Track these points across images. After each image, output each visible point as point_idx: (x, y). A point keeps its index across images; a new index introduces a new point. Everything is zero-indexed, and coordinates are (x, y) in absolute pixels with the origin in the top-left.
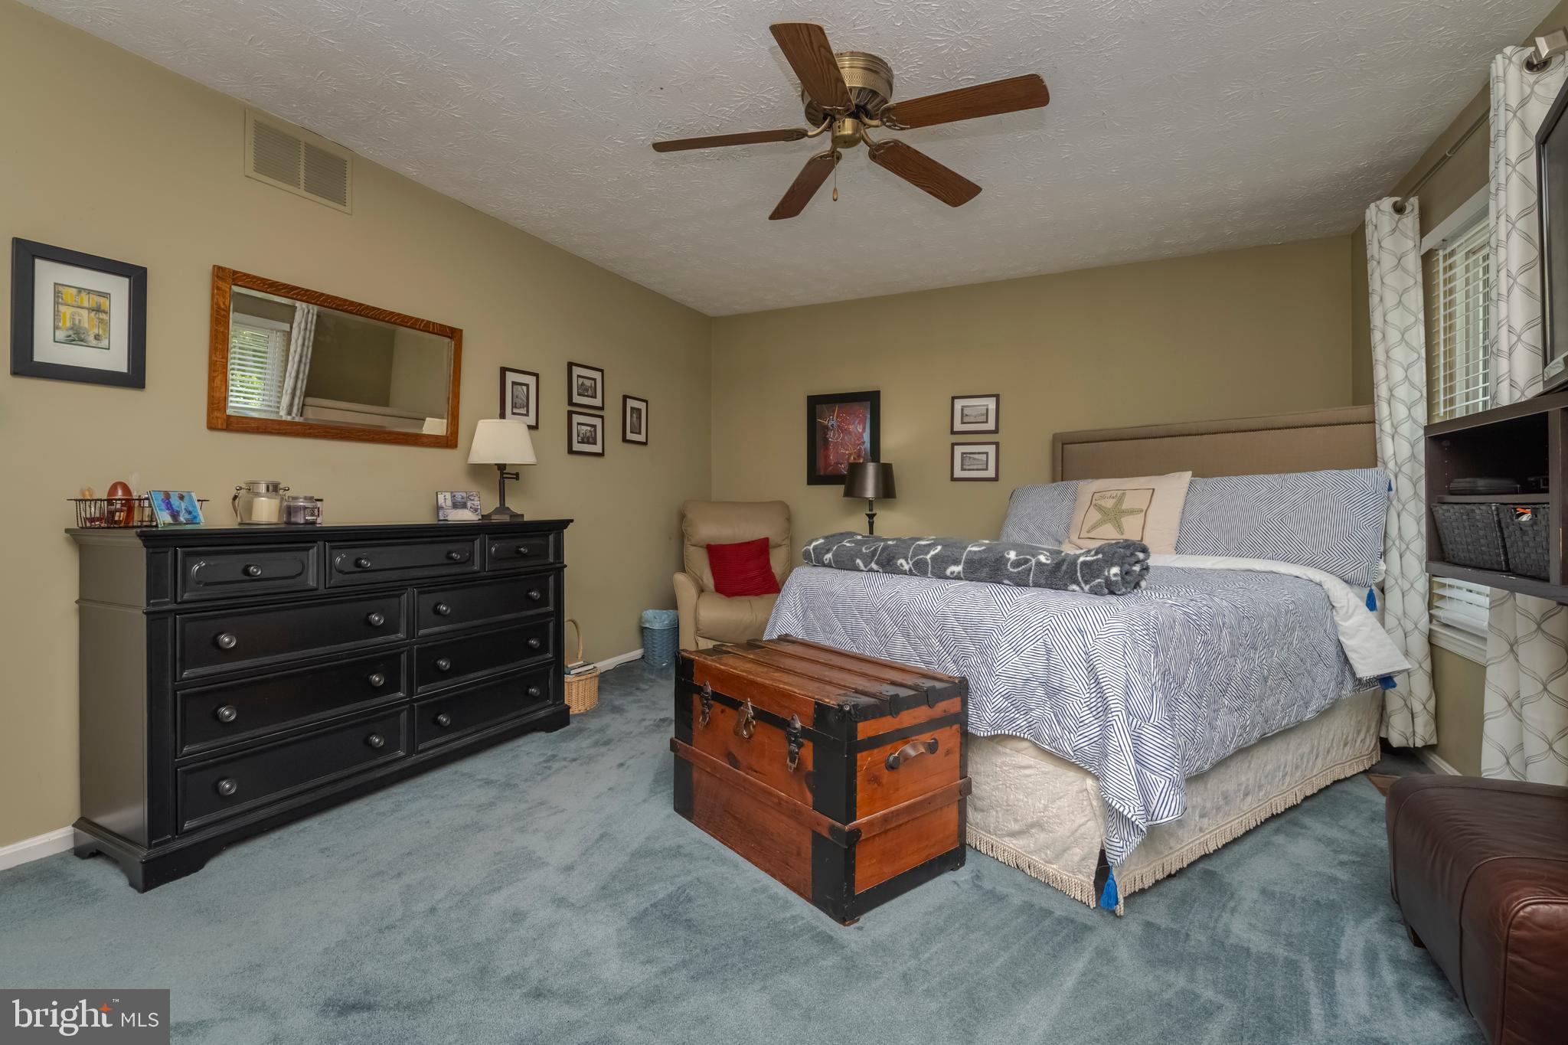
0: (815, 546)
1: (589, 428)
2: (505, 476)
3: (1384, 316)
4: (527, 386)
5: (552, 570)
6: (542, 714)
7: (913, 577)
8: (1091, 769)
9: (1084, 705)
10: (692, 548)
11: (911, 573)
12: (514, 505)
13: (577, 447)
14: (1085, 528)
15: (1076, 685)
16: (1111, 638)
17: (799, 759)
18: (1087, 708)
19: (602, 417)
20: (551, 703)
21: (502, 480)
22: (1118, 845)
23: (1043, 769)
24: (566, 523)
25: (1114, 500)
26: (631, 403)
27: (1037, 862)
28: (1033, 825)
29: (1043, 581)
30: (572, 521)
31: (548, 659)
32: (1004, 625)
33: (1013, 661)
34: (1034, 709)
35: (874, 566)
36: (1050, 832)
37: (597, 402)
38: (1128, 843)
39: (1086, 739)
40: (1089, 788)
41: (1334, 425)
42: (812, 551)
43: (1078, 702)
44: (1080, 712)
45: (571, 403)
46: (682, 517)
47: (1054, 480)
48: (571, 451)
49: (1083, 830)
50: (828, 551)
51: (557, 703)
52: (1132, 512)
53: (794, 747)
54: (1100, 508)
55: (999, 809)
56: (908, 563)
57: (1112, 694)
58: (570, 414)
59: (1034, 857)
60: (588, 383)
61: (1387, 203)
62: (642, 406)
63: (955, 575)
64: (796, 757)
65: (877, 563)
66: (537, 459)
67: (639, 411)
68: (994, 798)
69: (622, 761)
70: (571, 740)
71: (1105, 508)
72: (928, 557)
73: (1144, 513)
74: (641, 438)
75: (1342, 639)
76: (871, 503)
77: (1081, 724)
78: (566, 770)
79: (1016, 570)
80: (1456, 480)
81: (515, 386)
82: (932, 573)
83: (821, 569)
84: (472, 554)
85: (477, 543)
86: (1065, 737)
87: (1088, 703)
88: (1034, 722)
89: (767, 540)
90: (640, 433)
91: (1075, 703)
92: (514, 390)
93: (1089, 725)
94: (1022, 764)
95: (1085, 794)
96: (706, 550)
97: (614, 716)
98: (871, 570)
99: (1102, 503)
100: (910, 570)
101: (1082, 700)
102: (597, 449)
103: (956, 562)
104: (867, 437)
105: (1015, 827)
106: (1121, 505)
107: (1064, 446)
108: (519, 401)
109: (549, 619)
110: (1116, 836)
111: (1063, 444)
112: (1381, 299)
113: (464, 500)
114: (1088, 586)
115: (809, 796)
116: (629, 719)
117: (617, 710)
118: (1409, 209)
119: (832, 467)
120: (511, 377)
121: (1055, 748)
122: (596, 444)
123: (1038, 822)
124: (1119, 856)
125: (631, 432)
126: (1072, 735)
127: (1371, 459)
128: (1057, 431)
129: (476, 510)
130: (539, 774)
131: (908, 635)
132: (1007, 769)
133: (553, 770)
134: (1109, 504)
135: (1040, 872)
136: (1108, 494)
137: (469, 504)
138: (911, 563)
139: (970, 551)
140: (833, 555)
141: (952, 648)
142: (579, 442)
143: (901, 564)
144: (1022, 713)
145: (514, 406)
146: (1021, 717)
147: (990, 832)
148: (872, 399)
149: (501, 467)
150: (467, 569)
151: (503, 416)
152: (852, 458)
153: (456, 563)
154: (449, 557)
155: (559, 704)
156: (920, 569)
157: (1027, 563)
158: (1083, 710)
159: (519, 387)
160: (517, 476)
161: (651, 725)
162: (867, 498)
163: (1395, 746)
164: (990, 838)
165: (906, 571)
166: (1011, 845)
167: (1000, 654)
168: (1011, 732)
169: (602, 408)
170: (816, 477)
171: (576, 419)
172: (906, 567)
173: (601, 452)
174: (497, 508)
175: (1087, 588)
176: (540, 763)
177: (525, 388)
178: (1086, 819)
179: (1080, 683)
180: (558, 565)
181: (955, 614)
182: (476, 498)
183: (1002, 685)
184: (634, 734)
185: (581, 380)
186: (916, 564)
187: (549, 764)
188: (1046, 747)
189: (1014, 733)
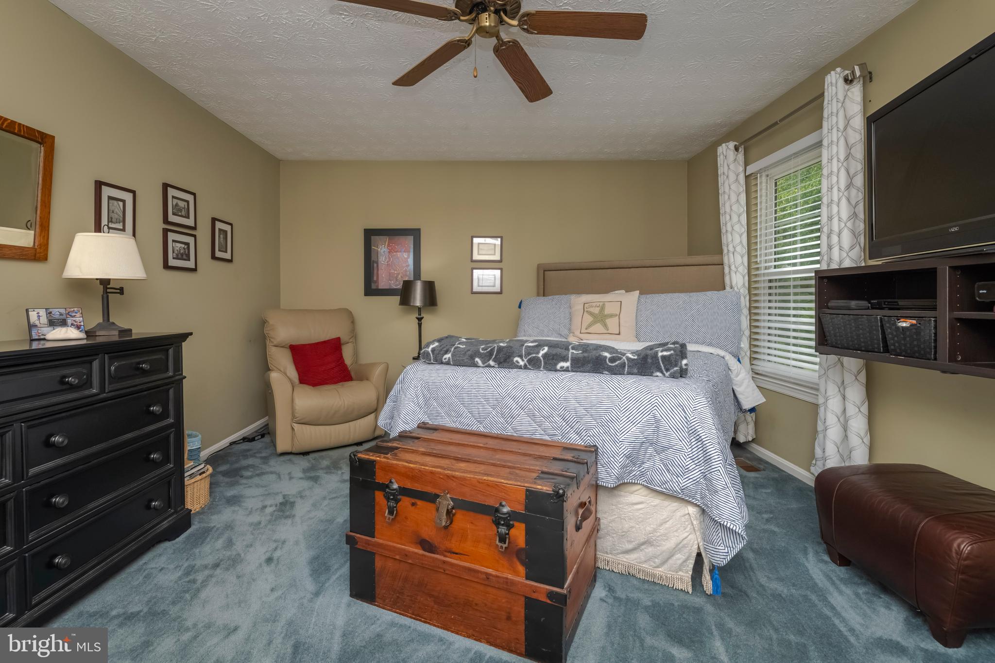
0: (432, 348)
1: (183, 246)
2: (108, 290)
3: (731, 207)
4: (124, 201)
5: (172, 383)
6: (165, 524)
7: (528, 370)
8: (693, 501)
9: (688, 457)
10: (274, 349)
11: (525, 367)
12: (121, 321)
13: (172, 262)
14: (584, 326)
15: (681, 443)
16: (702, 409)
17: (509, 539)
18: (689, 459)
19: (194, 236)
20: (172, 511)
21: (105, 296)
22: (724, 551)
23: (652, 503)
24: (185, 336)
25: (599, 308)
26: (219, 225)
27: (647, 568)
28: (643, 543)
29: (635, 371)
30: (191, 334)
31: (170, 469)
32: (620, 404)
33: (632, 430)
34: (646, 462)
35: (492, 363)
36: (658, 546)
37: (190, 222)
38: (732, 549)
39: (691, 480)
40: (690, 512)
41: (701, 265)
42: (430, 352)
43: (683, 455)
44: (685, 462)
45: (166, 220)
46: (263, 323)
47: (538, 295)
48: (166, 266)
49: (685, 542)
50: (446, 352)
51: (179, 509)
52: (611, 316)
53: (503, 530)
54: (591, 314)
55: (615, 535)
56: (523, 360)
57: (714, 449)
58: (165, 232)
59: (644, 566)
60: (182, 204)
61: (732, 145)
62: (227, 228)
63: (564, 369)
64: (506, 538)
65: (494, 361)
66: (147, 274)
67: (225, 232)
68: (610, 528)
69: (268, 555)
70: (202, 543)
71: (594, 313)
72: (540, 355)
73: (618, 317)
74: (227, 256)
75: (734, 387)
76: (419, 309)
77: (686, 470)
78: (214, 580)
79: (614, 364)
80: (832, 301)
81: (111, 201)
82: (544, 368)
83: (438, 367)
84: (90, 375)
85: (96, 364)
86: (674, 481)
87: (691, 455)
88: (646, 471)
89: (339, 339)
90: (226, 252)
91: (681, 457)
92: (110, 205)
93: (692, 470)
94: (634, 502)
95: (687, 517)
96: (289, 349)
97: (233, 508)
98: (489, 366)
99: (591, 310)
100: (525, 365)
101: (685, 453)
102: (190, 264)
103: (565, 359)
104: (411, 261)
105: (630, 546)
106: (604, 311)
107: (546, 272)
108: (115, 216)
109: (171, 431)
110: (722, 545)
111: (544, 271)
112: (729, 198)
113: (64, 317)
114: (669, 373)
115: (521, 569)
116: (250, 510)
117: (234, 501)
118: (740, 150)
119: (384, 283)
120: (106, 192)
121: (666, 489)
122: (189, 261)
123: (647, 541)
124: (725, 559)
125: (219, 251)
126: (679, 478)
127: (721, 286)
128: (541, 262)
129: (78, 327)
130: (186, 592)
131: (534, 415)
132: (621, 506)
133: (199, 582)
134: (596, 311)
135: (647, 574)
136: (594, 304)
137: (69, 321)
138: (526, 360)
139: (526, 346)
140: (453, 355)
141: (575, 423)
142: (174, 258)
143: (517, 362)
144: (637, 466)
145: (110, 220)
146: (636, 468)
147: (607, 553)
148: (415, 233)
149: (105, 282)
150: (87, 392)
151: (98, 229)
152: (400, 276)
153: (72, 388)
154: (62, 381)
155: (181, 510)
156: (534, 364)
157: (621, 359)
158: (687, 460)
159: (115, 202)
160: (121, 291)
161: (274, 511)
162: (417, 306)
163: (741, 442)
164: (607, 557)
165: (521, 366)
166: (624, 560)
167: (621, 426)
168: (628, 480)
169: (194, 228)
170: (371, 289)
171: (171, 236)
172: (522, 363)
173: (194, 267)
174: (99, 324)
175: (667, 374)
176: (180, 578)
177: (121, 204)
178: (688, 534)
179: (683, 442)
180: (177, 377)
181: (576, 398)
182: (78, 315)
183: (626, 449)
184: (263, 524)
185: (175, 201)
186: (530, 361)
187: (191, 577)
188: (658, 488)
189: (631, 481)
